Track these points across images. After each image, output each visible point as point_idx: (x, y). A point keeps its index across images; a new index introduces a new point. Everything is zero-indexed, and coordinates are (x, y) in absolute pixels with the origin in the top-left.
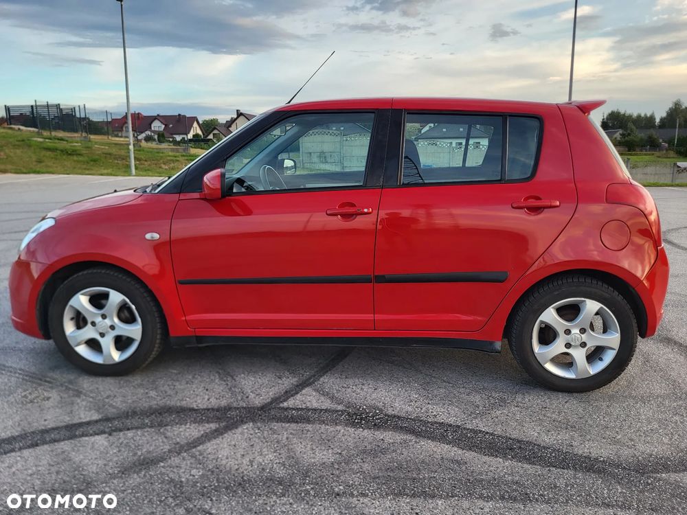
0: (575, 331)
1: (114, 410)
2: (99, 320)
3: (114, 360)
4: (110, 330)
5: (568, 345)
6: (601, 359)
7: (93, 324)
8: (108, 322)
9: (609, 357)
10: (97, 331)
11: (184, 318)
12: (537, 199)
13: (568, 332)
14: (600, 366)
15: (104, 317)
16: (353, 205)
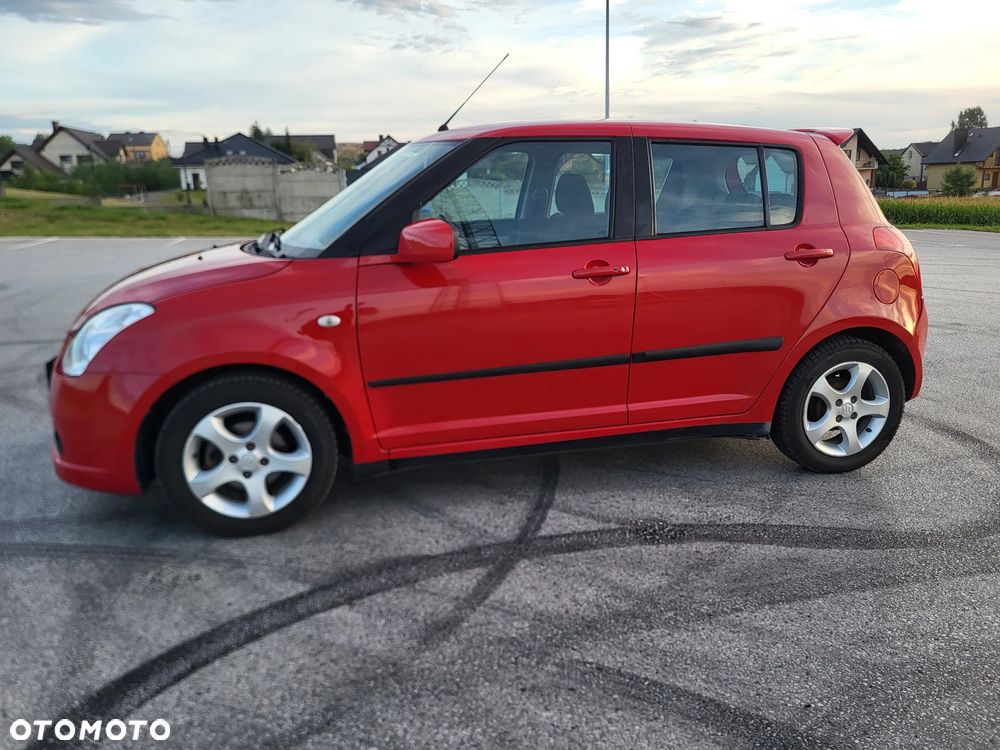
0: (847, 401)
1: (319, 576)
2: (242, 453)
3: (267, 510)
4: (260, 465)
5: (839, 418)
6: (869, 430)
7: (233, 459)
8: (257, 454)
9: (877, 427)
10: (239, 469)
11: (375, 436)
12: (808, 248)
13: (839, 402)
14: (868, 439)
15: (251, 447)
16: (605, 264)
